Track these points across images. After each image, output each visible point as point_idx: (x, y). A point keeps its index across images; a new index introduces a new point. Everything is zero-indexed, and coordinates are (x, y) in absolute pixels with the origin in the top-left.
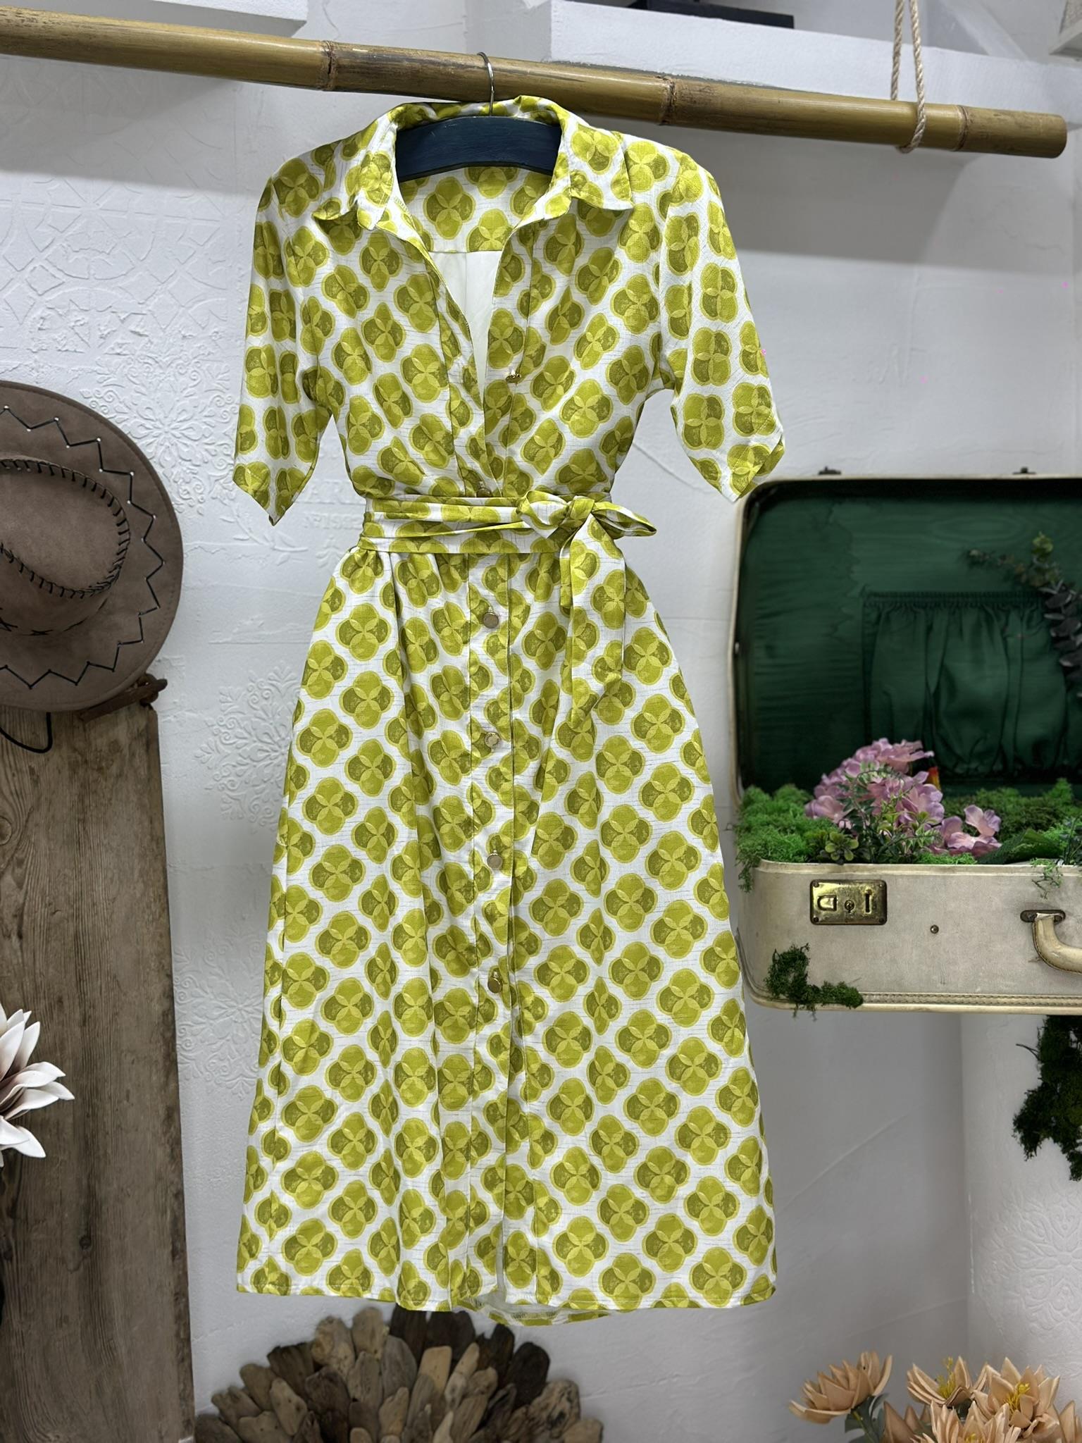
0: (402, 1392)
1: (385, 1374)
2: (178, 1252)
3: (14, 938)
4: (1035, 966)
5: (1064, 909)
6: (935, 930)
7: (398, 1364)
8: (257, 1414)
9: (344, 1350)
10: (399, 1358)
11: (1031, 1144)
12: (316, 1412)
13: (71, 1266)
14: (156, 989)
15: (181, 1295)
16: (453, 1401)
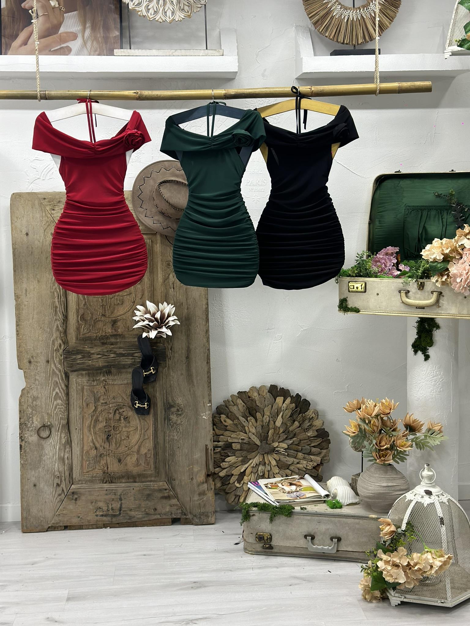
0: (270, 406)
1: (266, 401)
2: (208, 363)
3: (172, 289)
4: (402, 304)
5: (409, 290)
6: (378, 294)
7: (269, 399)
8: (233, 406)
9: (256, 394)
10: (269, 397)
11: (416, 352)
12: (248, 408)
13: (184, 363)
14: (204, 303)
15: (209, 372)
16: (283, 410)
